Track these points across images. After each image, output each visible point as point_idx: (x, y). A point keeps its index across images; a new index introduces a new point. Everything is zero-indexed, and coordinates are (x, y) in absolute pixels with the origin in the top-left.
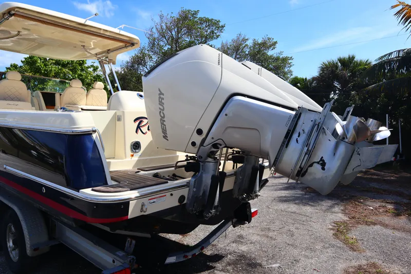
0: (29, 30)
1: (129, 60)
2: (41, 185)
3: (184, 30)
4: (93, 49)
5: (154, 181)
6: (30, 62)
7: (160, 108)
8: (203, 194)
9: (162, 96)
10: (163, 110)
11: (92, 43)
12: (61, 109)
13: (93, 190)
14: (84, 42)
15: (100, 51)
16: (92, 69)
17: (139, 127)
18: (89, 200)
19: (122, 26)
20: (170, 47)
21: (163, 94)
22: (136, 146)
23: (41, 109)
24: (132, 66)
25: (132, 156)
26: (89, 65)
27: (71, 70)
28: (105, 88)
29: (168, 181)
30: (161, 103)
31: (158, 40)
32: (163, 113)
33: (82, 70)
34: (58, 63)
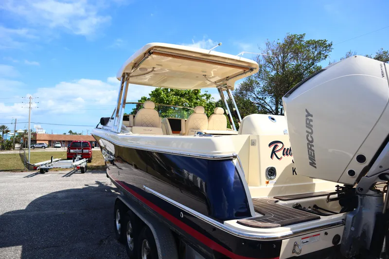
0: (161, 65)
1: (237, 88)
2: (179, 210)
3: (290, 55)
4: (213, 77)
5: (304, 215)
6: (156, 95)
7: (307, 132)
8: (362, 234)
9: (310, 118)
10: (312, 133)
11: (212, 72)
12: (198, 133)
13: (238, 222)
14: (205, 72)
15: (219, 78)
16: (205, 97)
17: (274, 152)
18: (236, 234)
19: (242, 53)
20: (276, 72)
21: (312, 116)
22: (271, 172)
23: (167, 134)
24: (241, 93)
25: (268, 183)
26: (203, 94)
27: (188, 99)
28: (225, 113)
29: (321, 217)
30: (309, 125)
31: (265, 67)
32: (311, 137)
33: (197, 99)
34: (177, 93)
